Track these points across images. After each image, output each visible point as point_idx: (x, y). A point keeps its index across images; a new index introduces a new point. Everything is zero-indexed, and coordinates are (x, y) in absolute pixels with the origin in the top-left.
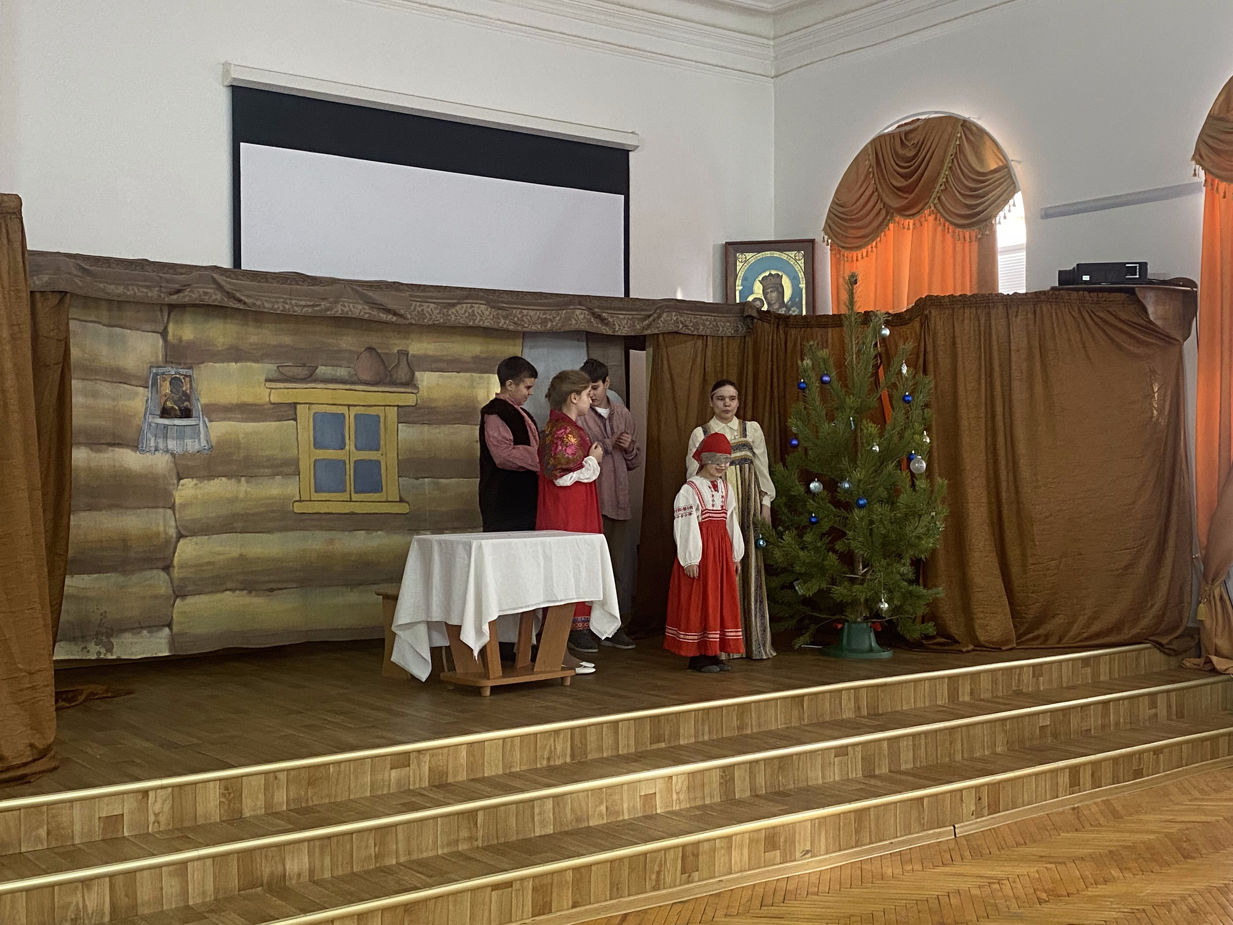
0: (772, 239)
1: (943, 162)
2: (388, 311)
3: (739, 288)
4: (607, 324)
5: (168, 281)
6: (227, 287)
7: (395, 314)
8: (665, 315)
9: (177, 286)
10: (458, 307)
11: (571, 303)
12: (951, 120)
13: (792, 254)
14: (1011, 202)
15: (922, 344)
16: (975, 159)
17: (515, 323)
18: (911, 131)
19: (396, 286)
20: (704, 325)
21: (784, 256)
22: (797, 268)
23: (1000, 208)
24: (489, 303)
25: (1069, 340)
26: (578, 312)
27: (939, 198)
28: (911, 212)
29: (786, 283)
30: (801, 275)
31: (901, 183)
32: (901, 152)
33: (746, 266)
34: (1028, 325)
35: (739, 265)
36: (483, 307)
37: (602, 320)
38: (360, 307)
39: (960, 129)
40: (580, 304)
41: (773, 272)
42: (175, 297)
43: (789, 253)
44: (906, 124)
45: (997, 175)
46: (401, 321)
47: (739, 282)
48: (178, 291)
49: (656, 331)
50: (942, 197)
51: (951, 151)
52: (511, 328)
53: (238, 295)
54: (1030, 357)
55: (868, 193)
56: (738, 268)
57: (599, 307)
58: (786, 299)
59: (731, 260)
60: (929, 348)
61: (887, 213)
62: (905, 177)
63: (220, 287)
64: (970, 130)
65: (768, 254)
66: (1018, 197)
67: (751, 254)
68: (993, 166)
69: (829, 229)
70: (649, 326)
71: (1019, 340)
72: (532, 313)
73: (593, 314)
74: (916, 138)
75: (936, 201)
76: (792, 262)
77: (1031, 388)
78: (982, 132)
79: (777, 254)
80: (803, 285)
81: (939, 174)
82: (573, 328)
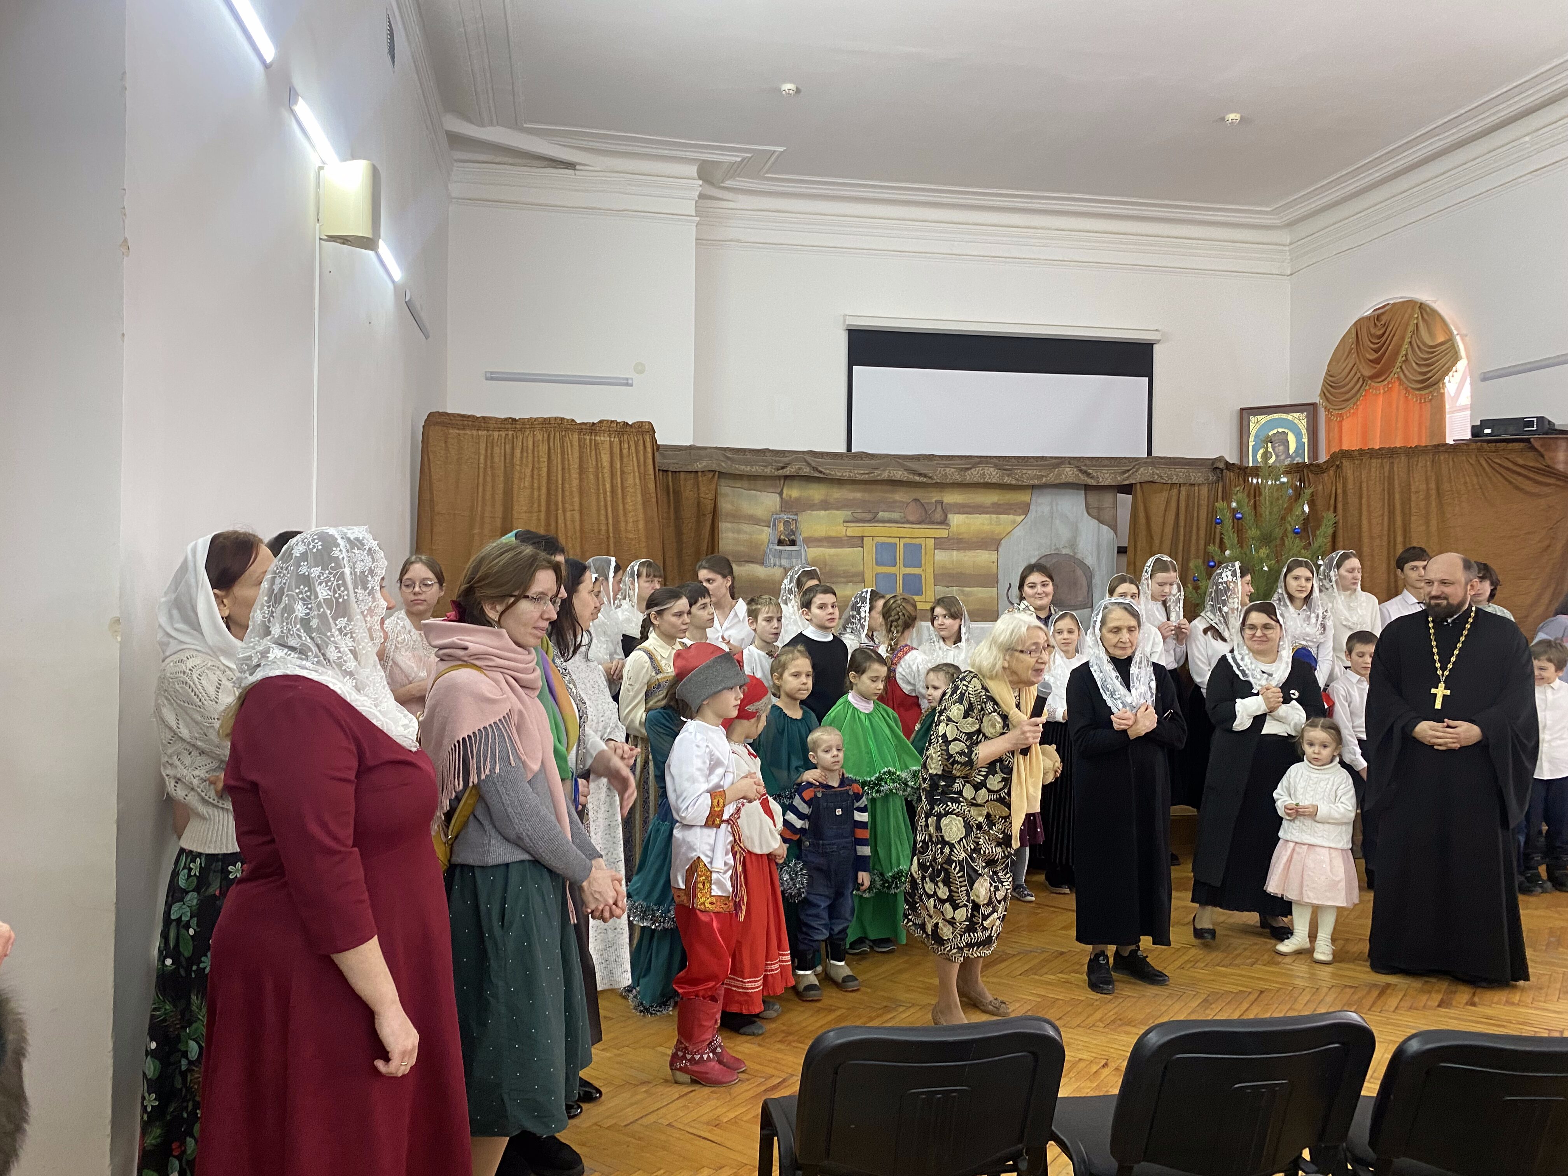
0: (1288, 403)
1: (1403, 338)
2: (920, 475)
3: (1251, 444)
4: (1092, 478)
5: (776, 461)
6: (813, 464)
7: (925, 476)
8: (1142, 469)
9: (781, 465)
10: (972, 471)
11: (1062, 463)
12: (1411, 304)
13: (1297, 415)
14: (1454, 369)
15: (1334, 488)
16: (1427, 334)
17: (1017, 480)
18: (1383, 314)
19: (931, 457)
20: (1177, 475)
21: (1289, 417)
22: (1301, 426)
23: (1446, 373)
24: (996, 466)
25: (1466, 483)
26: (1067, 469)
27: (1401, 367)
28: (1380, 380)
29: (1291, 438)
30: (1304, 431)
31: (1375, 356)
32: (1373, 331)
33: (1258, 426)
34: (1426, 471)
35: (1252, 425)
36: (991, 469)
37: (1088, 475)
38: (900, 473)
39: (1417, 310)
40: (1070, 464)
41: (1280, 430)
42: (781, 471)
43: (1294, 415)
44: (1379, 309)
45: (1443, 347)
46: (930, 481)
47: (1251, 439)
48: (783, 468)
49: (1134, 482)
50: (1404, 367)
51: (1411, 328)
52: (1014, 482)
53: (820, 468)
55: (1350, 365)
56: (1251, 428)
57: (1085, 465)
58: (1291, 452)
59: (1245, 423)
60: (1340, 491)
61: (1364, 381)
62: (1376, 351)
63: (809, 464)
64: (1425, 310)
65: (1276, 416)
66: (1462, 365)
67: (1262, 417)
68: (1441, 339)
69: (1323, 394)
70: (1128, 478)
71: (1418, 484)
72: (1029, 472)
73: (1081, 471)
74: (1384, 319)
75: (1399, 370)
76: (1296, 421)
78: (1434, 313)
79: (1283, 416)
80: (1305, 440)
81: (1401, 346)
82: (1062, 481)
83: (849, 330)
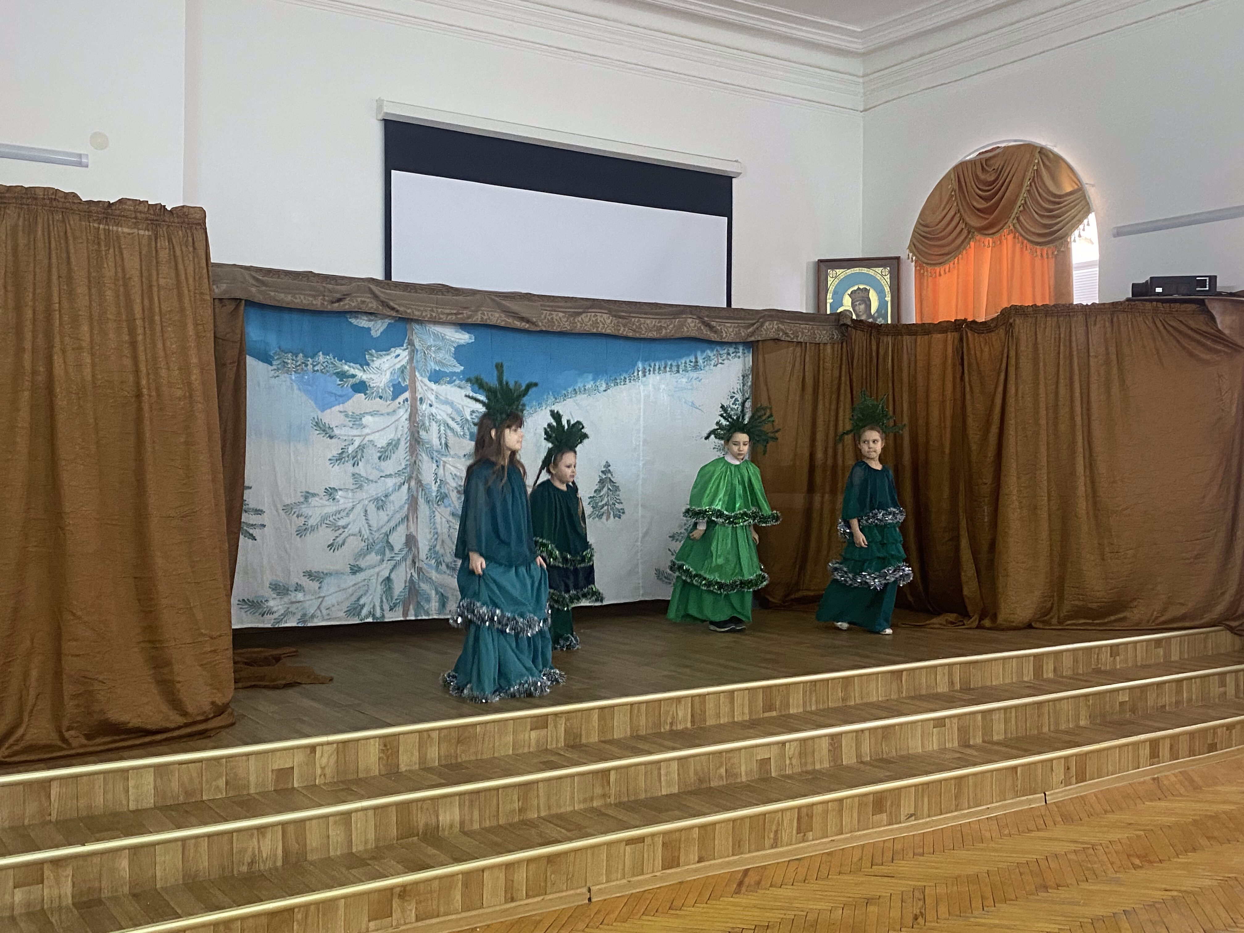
0: (860, 256)
1: (1021, 185)
2: (522, 319)
3: (829, 301)
4: (715, 332)
5: (330, 291)
6: (382, 296)
7: (528, 321)
8: (767, 324)
9: (338, 296)
10: (583, 315)
11: (682, 312)
12: (1030, 148)
13: (879, 270)
14: (1085, 221)
15: (1006, 350)
16: (1051, 182)
17: (634, 331)
18: (991, 158)
19: (528, 297)
20: (803, 333)
21: (871, 272)
22: (883, 282)
23: (1075, 227)
24: (610, 312)
25: (1144, 347)
26: (689, 320)
27: (1018, 219)
28: (991, 232)
29: (873, 296)
30: (887, 289)
31: (982, 205)
32: (982, 176)
33: (837, 281)
34: (1105, 333)
35: (830, 280)
36: (605, 316)
37: (711, 328)
38: (497, 315)
39: (1037, 155)
40: (691, 314)
41: (861, 287)
42: (337, 305)
43: (877, 269)
44: (986, 152)
45: (1072, 197)
46: (533, 328)
47: (829, 296)
48: (339, 300)
49: (759, 338)
50: (1021, 218)
51: (1029, 175)
52: (630, 334)
53: (392, 304)
54: (1108, 363)
55: (950, 215)
56: (829, 283)
57: (708, 316)
58: (873, 312)
59: (823, 277)
60: (1012, 354)
61: (969, 232)
62: (986, 199)
63: (376, 297)
64: (1047, 156)
65: (857, 270)
66: (1092, 217)
67: (842, 270)
68: (1068, 189)
69: (913, 247)
70: (753, 333)
71: (1097, 347)
72: (648, 321)
73: (704, 323)
74: (997, 164)
75: (1015, 221)
76: (879, 277)
77: (1108, 391)
78: (1058, 159)
79: (865, 270)
80: (888, 298)
81: (1017, 196)
82: (685, 334)
83: (385, 120)
